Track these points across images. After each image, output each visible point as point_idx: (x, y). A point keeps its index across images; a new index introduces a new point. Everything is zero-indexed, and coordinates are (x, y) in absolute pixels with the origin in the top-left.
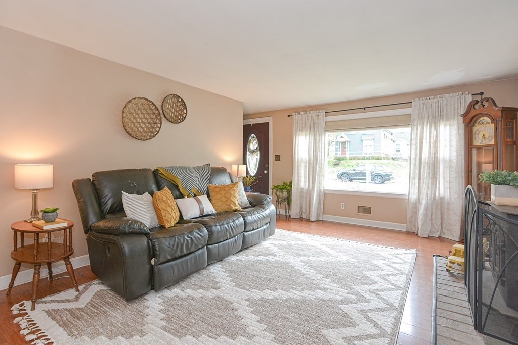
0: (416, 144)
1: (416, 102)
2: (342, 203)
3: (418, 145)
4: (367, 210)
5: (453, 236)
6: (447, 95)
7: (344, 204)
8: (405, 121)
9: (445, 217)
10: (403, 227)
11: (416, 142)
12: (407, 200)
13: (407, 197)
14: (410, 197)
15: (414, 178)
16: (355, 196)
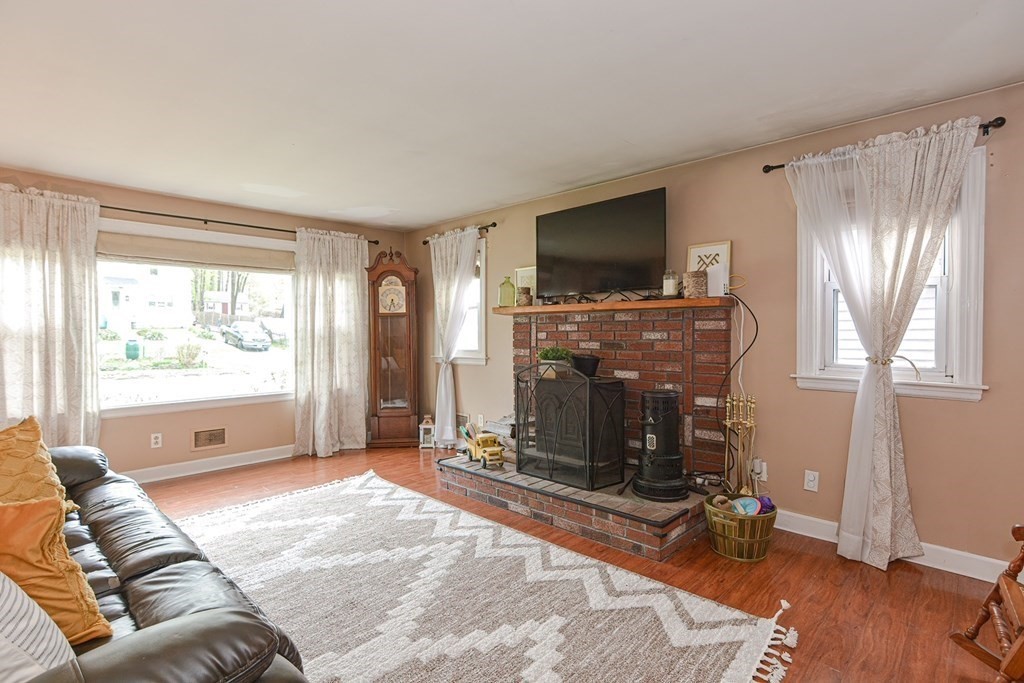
0: (306, 306)
1: (302, 233)
2: (153, 436)
3: (309, 308)
4: (216, 437)
5: (358, 443)
6: (343, 234)
7: (159, 435)
8: (283, 263)
9: (344, 418)
10: (287, 451)
11: (306, 300)
12: (294, 402)
13: (293, 397)
14: (298, 396)
15: (304, 363)
16: (187, 411)
